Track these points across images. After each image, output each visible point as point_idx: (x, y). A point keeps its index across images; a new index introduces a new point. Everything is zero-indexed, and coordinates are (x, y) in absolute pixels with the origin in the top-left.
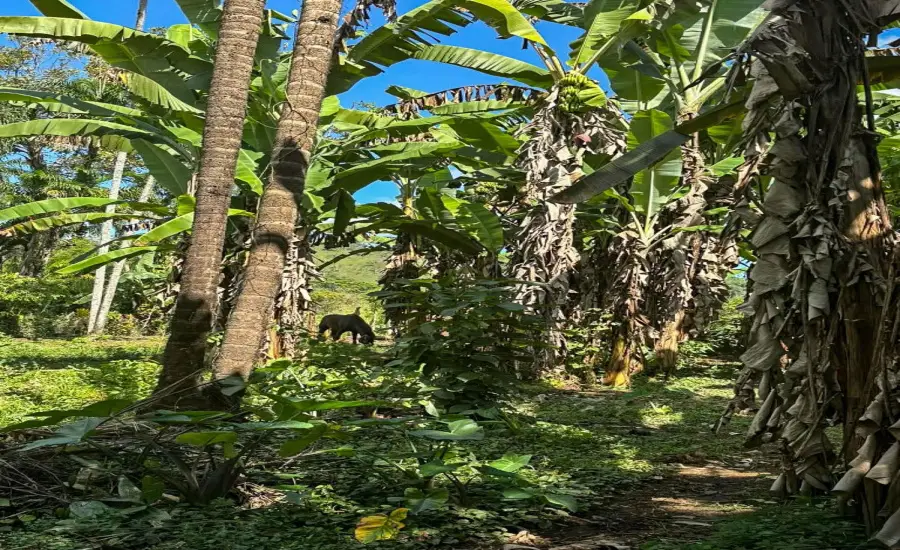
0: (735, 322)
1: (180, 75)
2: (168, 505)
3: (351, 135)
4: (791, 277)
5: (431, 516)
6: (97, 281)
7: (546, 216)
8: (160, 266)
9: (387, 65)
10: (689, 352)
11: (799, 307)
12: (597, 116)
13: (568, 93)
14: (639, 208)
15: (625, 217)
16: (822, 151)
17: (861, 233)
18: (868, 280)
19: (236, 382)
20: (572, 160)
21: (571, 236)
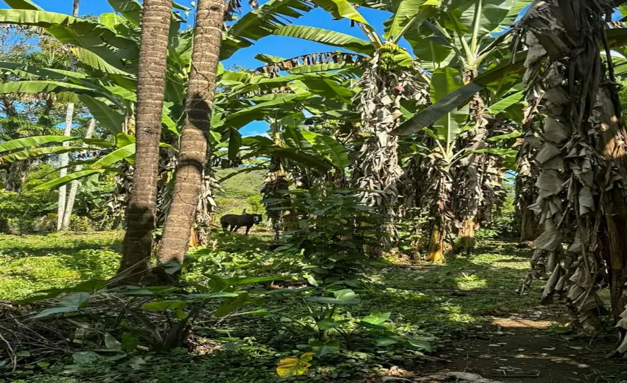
0: (509, 215)
1: (111, 48)
2: (141, 353)
3: (233, 89)
4: (565, 185)
5: (329, 358)
6: (60, 194)
7: (378, 144)
8: (103, 183)
9: (256, 39)
10: (481, 237)
11: (572, 206)
12: (407, 73)
13: (386, 57)
14: (441, 137)
15: (431, 143)
16: (581, 95)
17: (612, 154)
18: (620, 186)
19: (175, 264)
20: (393, 104)
21: (396, 158)
